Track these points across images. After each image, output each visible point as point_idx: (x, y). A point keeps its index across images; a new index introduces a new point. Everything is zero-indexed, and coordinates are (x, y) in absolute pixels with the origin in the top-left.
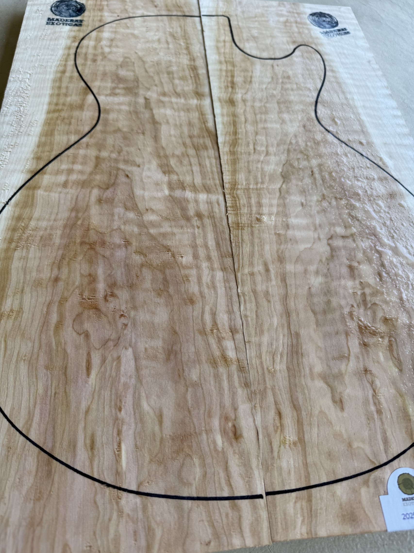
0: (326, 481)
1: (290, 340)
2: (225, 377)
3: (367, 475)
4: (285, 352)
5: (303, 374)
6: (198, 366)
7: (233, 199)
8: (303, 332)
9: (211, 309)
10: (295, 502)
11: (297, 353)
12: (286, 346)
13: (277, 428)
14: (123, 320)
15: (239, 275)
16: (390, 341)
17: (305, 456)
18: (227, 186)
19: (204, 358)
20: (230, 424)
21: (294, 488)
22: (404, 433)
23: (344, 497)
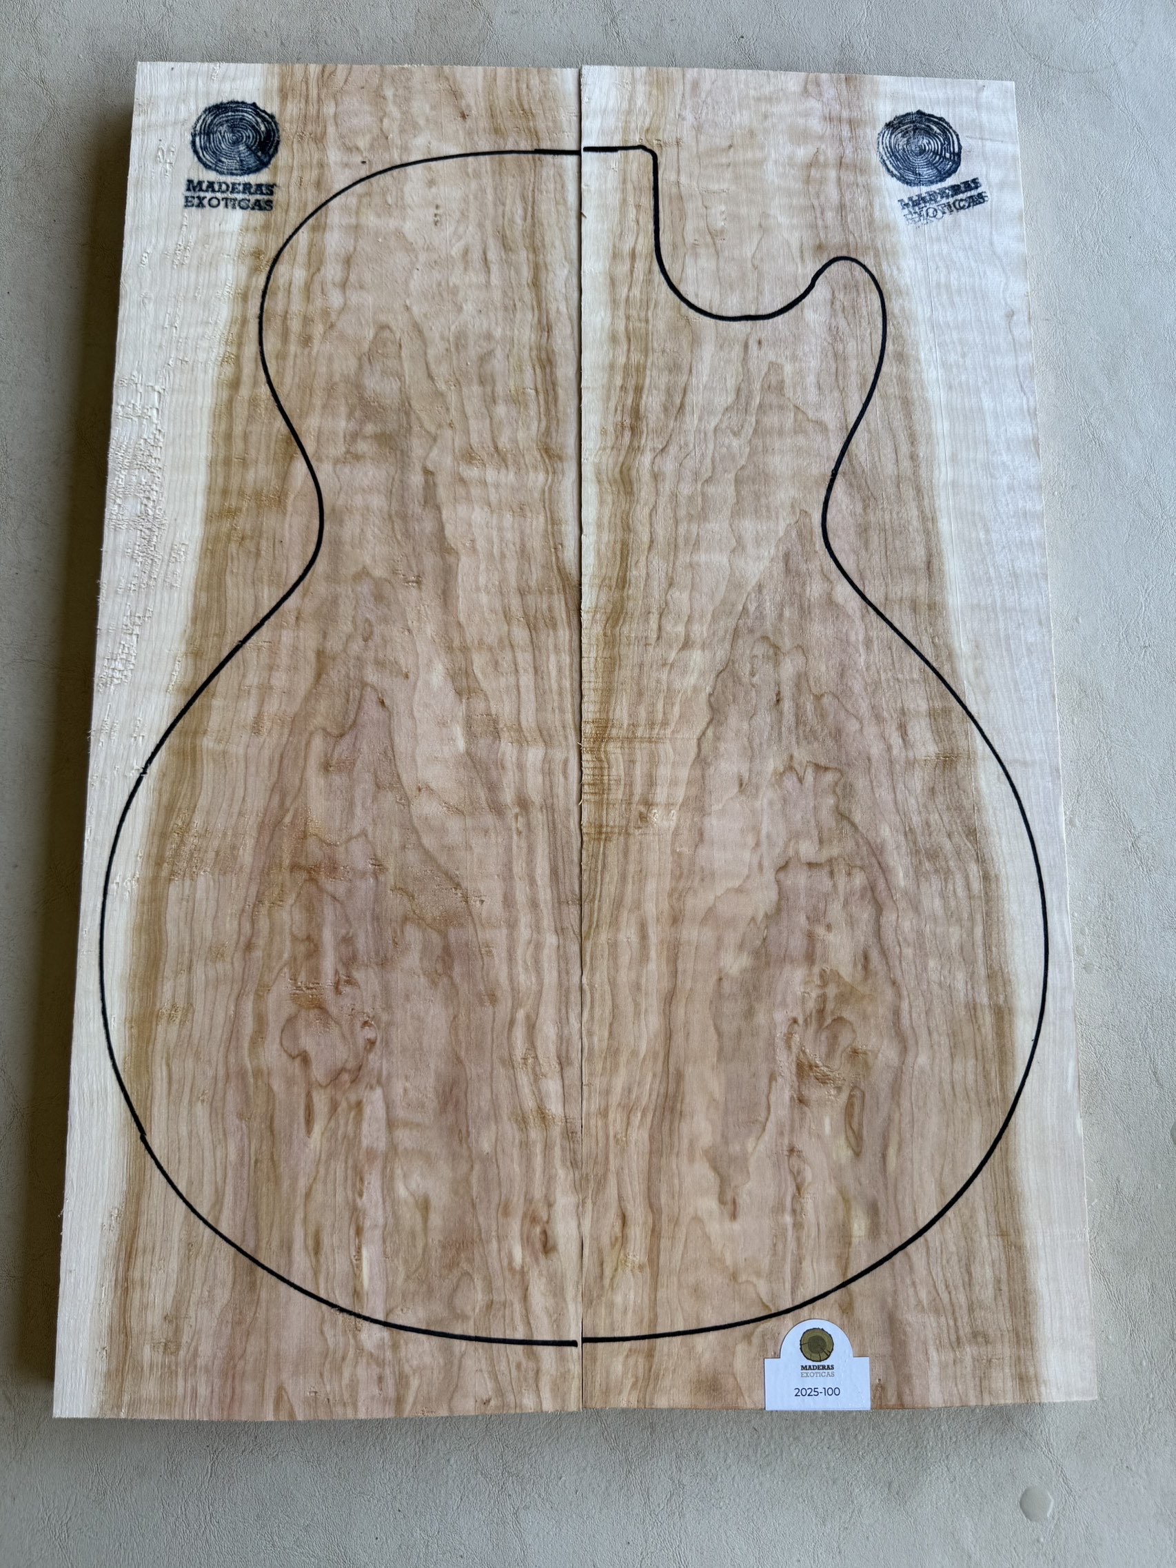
0: (681, 1329)
1: (664, 1085)
2: (538, 1149)
3: (752, 1325)
4: (652, 1107)
5: (676, 1150)
6: (493, 1127)
7: (598, 764)
8: (690, 1072)
9: (528, 1017)
10: (627, 1356)
11: (672, 1110)
12: (654, 1097)
13: (616, 1239)
14: (369, 1033)
15: (588, 946)
16: (851, 1097)
17: (655, 1289)
18: (588, 729)
19: (505, 1112)
20: (538, 1230)
21: (628, 1334)
22: (833, 1263)
23: (707, 1356)
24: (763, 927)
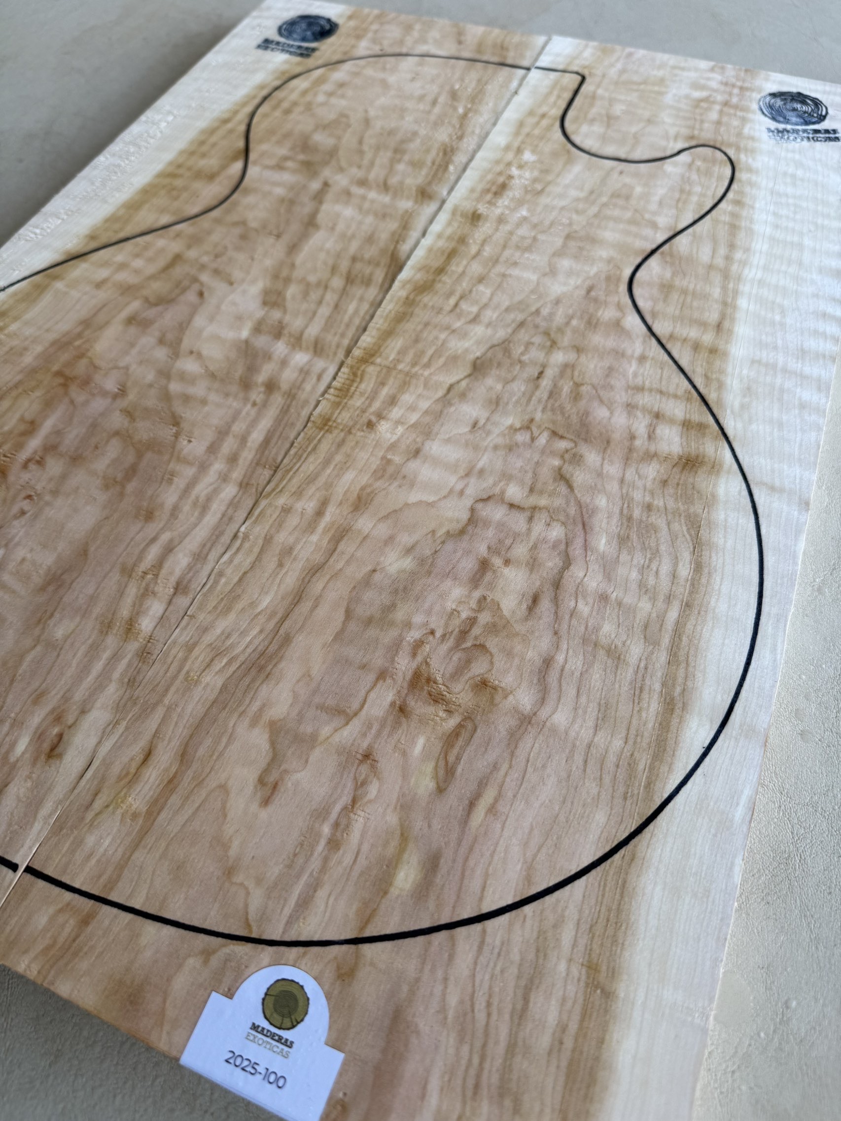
0: (137, 906)
1: (266, 643)
2: (106, 655)
3: (220, 940)
4: (242, 658)
5: (242, 709)
6: (78, 619)
7: (352, 377)
8: (300, 641)
9: (171, 541)
10: (61, 911)
11: (261, 669)
12: (249, 651)
13: (127, 774)
14: (26, 505)
15: (263, 503)
16: (460, 726)
17: (136, 845)
18: (357, 352)
19: (97, 610)
20: (56, 730)
21: (77, 885)
22: (354, 908)
23: (148, 954)
24: (439, 542)
